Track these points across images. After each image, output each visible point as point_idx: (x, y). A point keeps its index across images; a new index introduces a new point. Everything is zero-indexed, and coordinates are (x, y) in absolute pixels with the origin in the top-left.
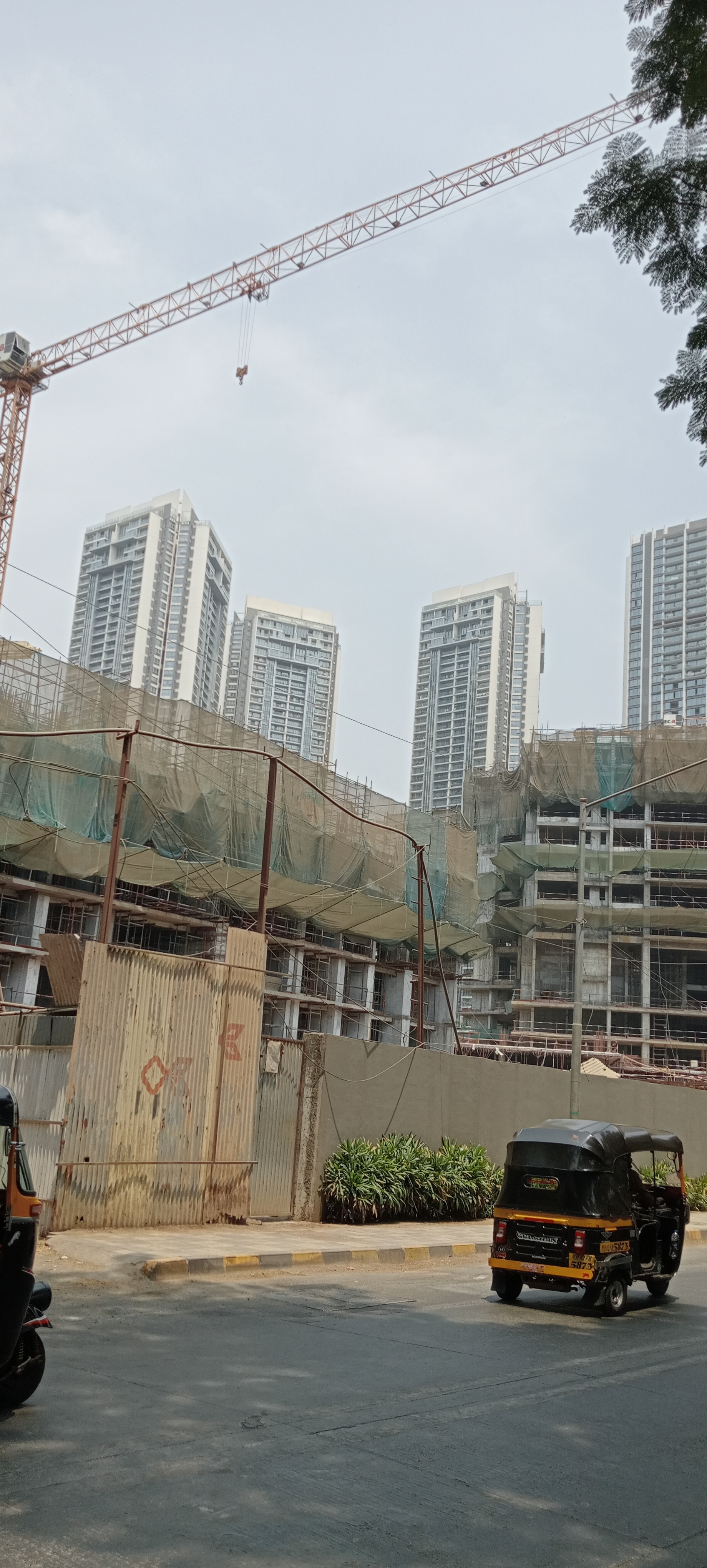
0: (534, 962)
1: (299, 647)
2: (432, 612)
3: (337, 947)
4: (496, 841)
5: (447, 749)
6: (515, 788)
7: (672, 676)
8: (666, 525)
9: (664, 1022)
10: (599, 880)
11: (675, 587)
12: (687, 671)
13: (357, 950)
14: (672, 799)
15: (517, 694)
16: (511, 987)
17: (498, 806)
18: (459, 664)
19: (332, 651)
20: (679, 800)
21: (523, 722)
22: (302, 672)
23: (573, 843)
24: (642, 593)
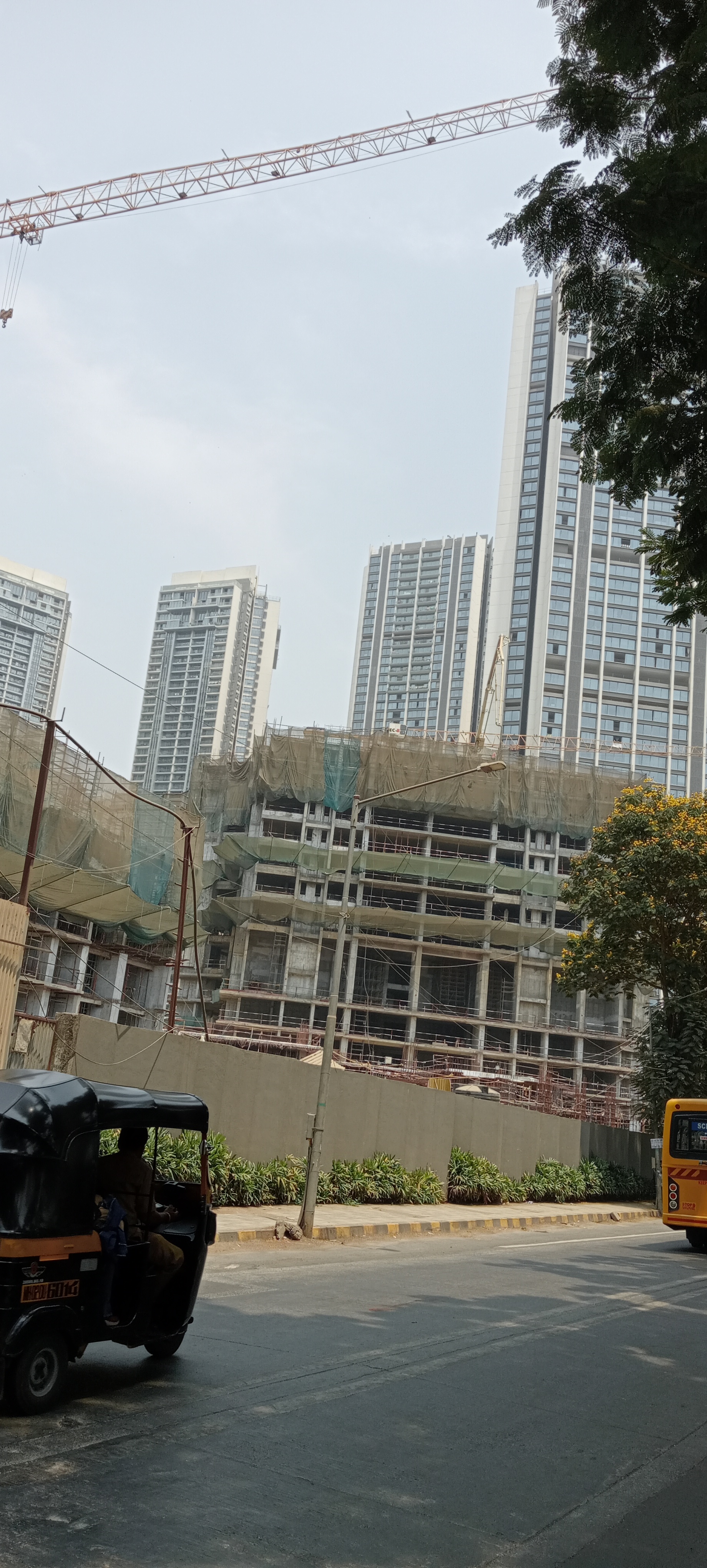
0: (246, 952)
1: (27, 609)
2: (171, 593)
3: (52, 925)
4: (220, 831)
5: (174, 733)
6: (244, 779)
7: (396, 687)
8: (405, 540)
9: (364, 1019)
10: (316, 877)
11: (407, 602)
12: (411, 684)
13: (72, 929)
14: (391, 804)
15: (248, 686)
16: (220, 976)
17: (225, 797)
18: (194, 649)
19: (62, 619)
20: (398, 806)
21: (252, 714)
22: (28, 636)
23: (295, 839)
24: (377, 603)
